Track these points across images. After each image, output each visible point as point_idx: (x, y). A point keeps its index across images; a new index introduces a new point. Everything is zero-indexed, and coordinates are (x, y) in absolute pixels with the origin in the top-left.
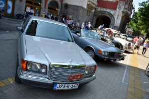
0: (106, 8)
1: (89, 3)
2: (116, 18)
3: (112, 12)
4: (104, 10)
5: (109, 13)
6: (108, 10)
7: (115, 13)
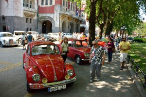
0: (46, 13)
1: (24, 12)
2: (55, 21)
3: (51, 16)
4: (45, 15)
5: (49, 17)
6: (48, 15)
7: (54, 16)
